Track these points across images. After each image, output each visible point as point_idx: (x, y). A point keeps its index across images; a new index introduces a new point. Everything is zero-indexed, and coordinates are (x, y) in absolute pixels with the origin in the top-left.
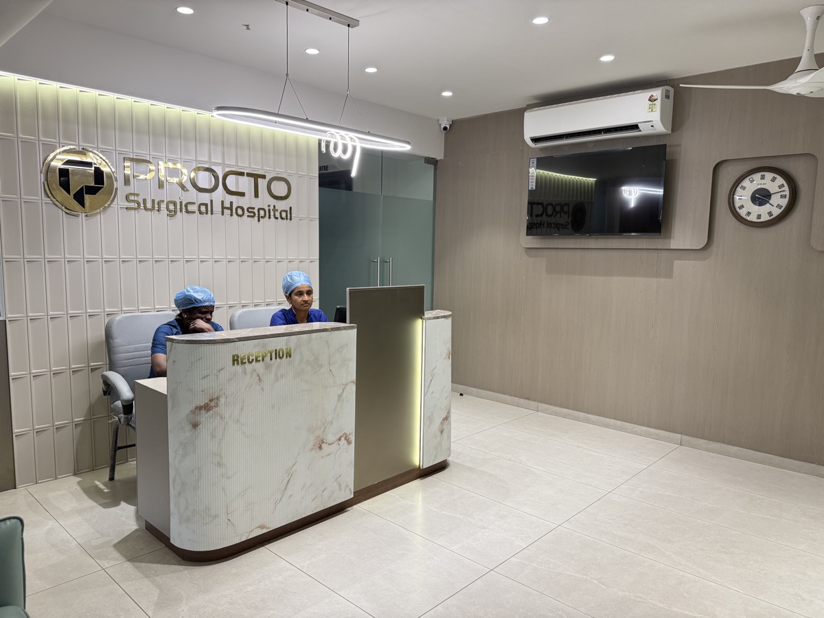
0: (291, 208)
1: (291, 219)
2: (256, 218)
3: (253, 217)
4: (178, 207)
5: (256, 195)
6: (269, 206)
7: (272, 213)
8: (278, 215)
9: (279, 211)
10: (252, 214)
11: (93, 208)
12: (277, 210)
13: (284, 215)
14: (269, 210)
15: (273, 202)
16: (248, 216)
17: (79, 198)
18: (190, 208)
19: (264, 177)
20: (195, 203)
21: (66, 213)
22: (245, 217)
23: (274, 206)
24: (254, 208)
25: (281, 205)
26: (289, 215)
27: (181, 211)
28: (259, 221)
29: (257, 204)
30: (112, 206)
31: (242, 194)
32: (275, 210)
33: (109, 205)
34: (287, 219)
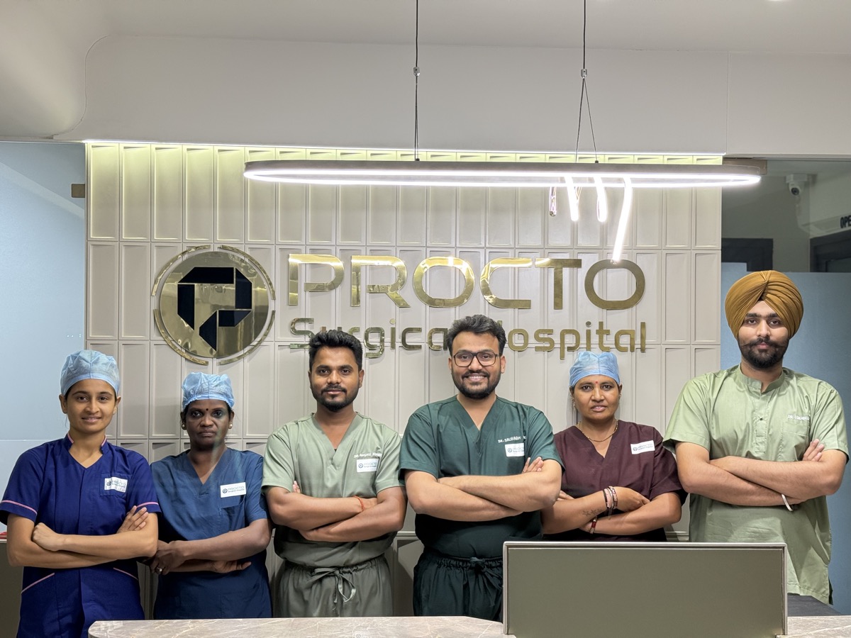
0: (643, 325)
1: (643, 350)
2: (557, 352)
3: (549, 350)
4: (388, 339)
5: (558, 305)
6: (588, 324)
7: (595, 339)
8: (609, 341)
9: (613, 333)
10: (548, 345)
11: (231, 349)
12: (608, 332)
13: (625, 341)
14: (588, 333)
15: (595, 314)
16: (537, 349)
17: (208, 332)
18: (411, 340)
19: (577, 263)
20: (419, 330)
21: (186, 359)
22: (530, 352)
23: (601, 324)
24: (550, 332)
25: (617, 321)
26: (638, 341)
28: (562, 357)
29: (559, 321)
30: (264, 343)
31: (526, 305)
32: (602, 332)
33: (260, 342)
34: (632, 350)
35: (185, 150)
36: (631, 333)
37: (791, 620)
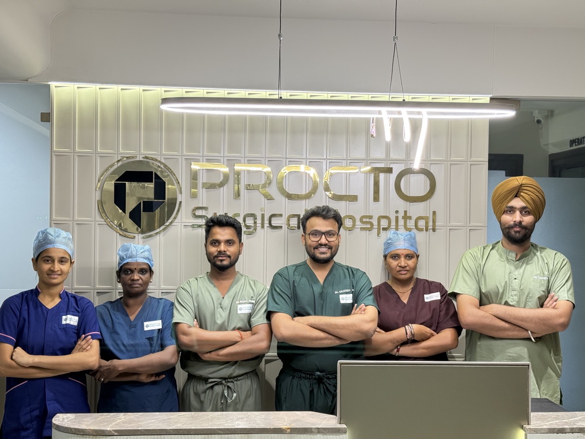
0: (434, 213)
1: (434, 230)
2: (375, 231)
3: (370, 229)
4: (259, 221)
5: (376, 199)
6: (397, 212)
7: (401, 222)
8: (411, 224)
9: (414, 218)
10: (369, 226)
11: (151, 228)
12: (410, 218)
13: (422, 223)
14: (397, 218)
15: (401, 205)
16: (362, 229)
17: (135, 216)
18: (275, 222)
19: (389, 170)
20: (281, 215)
21: (120, 234)
22: (357, 231)
23: (406, 212)
24: (371, 217)
25: (417, 210)
26: (431, 224)
27: (263, 227)
28: (378, 234)
29: (377, 210)
30: (173, 224)
31: (354, 198)
32: (406, 217)
33: (171, 223)
34: (427, 230)
35: (120, 90)
36: (426, 219)
37: (533, 415)
